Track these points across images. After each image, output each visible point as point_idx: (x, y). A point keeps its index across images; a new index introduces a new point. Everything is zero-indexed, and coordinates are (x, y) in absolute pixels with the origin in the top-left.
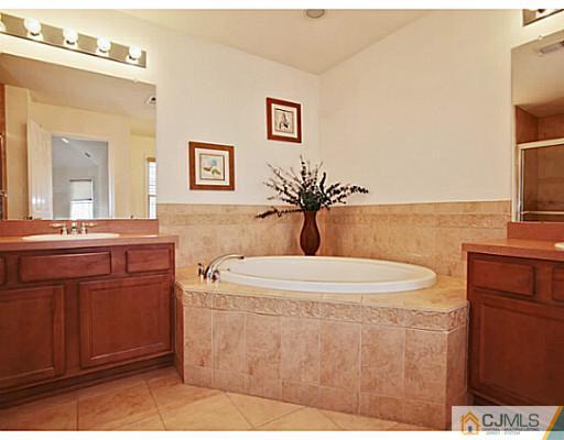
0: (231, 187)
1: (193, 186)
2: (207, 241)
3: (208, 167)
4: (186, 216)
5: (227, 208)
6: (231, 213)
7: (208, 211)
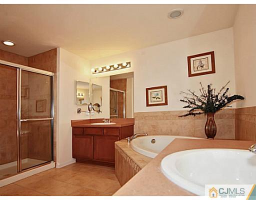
0: (166, 104)
1: (148, 105)
2: (154, 127)
3: (154, 96)
4: (145, 117)
5: (164, 113)
6: (166, 115)
7: (155, 115)
